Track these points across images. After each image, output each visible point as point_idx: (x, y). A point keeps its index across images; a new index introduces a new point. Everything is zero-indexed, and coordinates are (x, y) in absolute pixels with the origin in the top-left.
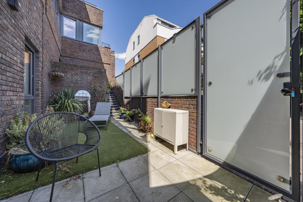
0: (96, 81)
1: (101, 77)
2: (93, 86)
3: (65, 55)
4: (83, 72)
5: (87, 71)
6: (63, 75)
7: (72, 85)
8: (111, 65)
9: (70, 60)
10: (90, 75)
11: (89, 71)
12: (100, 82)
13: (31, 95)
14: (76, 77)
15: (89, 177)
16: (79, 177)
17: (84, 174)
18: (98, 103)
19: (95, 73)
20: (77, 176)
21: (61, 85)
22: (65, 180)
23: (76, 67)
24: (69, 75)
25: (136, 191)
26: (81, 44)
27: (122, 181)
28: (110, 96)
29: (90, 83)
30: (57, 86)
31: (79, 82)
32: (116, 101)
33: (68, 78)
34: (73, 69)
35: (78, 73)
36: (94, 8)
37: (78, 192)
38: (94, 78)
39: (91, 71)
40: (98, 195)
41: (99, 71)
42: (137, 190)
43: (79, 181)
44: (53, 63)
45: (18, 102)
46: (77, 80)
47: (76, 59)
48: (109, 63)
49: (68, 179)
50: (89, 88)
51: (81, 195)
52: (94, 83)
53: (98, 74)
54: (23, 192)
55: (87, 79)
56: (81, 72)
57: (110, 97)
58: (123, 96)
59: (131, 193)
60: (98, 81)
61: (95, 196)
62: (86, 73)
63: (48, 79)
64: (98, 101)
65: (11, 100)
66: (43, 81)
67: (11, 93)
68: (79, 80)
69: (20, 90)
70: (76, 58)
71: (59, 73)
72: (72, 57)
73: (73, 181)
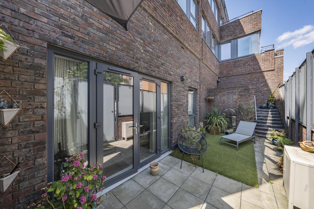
0: (242, 98)
1: (247, 95)
2: (238, 104)
3: (222, 77)
4: (229, 93)
5: (232, 91)
6: (213, 98)
7: (220, 104)
8: (276, 70)
9: (226, 79)
10: (235, 94)
11: (234, 91)
12: (247, 99)
13: (194, 115)
14: (224, 97)
15: (199, 169)
16: (196, 166)
17: (198, 167)
18: (241, 121)
19: (241, 92)
20: (195, 165)
21: (213, 105)
22: (190, 164)
23: (223, 89)
24: (218, 97)
25: (211, 191)
26: (236, 61)
27: (210, 183)
28: (271, 111)
29: (236, 102)
30: (210, 106)
31: (225, 102)
32: (279, 119)
33: (218, 99)
34: (221, 92)
35: (225, 94)
36: (249, 16)
37: (191, 171)
38: (240, 96)
39: (237, 90)
40: (196, 178)
41: (245, 88)
42: (213, 192)
43: (194, 168)
44: (208, 90)
45: (185, 120)
46: (224, 100)
47: (231, 77)
48: (272, 69)
49: (191, 164)
50: (235, 106)
51: (191, 172)
52: (239, 101)
53: (244, 92)
54: (179, 159)
55: (232, 98)
56: (227, 93)
57: (270, 113)
58: (284, 116)
59: (208, 189)
60: (245, 99)
61: (194, 177)
62: (232, 92)
63: (204, 102)
64: (243, 120)
65: (183, 120)
66: (200, 105)
67: (183, 117)
68: (226, 100)
69: (186, 114)
70: (231, 75)
71: (210, 97)
72: (228, 76)
73: (192, 166)
